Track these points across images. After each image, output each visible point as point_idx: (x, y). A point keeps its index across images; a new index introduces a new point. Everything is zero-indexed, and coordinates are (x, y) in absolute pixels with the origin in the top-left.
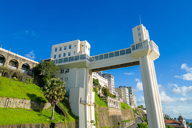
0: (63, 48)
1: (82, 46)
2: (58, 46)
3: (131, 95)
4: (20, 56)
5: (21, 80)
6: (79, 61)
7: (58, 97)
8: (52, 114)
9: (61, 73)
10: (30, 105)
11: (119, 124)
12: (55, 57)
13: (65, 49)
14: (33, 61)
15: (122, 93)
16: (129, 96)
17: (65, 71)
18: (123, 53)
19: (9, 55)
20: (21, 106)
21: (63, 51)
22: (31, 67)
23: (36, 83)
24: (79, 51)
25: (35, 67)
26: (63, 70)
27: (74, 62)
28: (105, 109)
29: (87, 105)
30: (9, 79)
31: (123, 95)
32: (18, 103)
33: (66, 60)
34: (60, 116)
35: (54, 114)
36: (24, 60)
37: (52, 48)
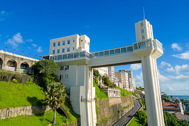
0: (61, 43)
1: (81, 41)
2: (56, 40)
3: (130, 79)
4: (17, 56)
5: (21, 82)
6: (79, 58)
7: (58, 103)
8: (54, 118)
9: (61, 70)
10: (31, 111)
11: (119, 112)
12: (54, 52)
13: (64, 44)
14: (32, 59)
15: (122, 77)
16: (129, 79)
17: (65, 67)
18: (124, 50)
19: (6, 56)
20: (23, 113)
21: (62, 47)
22: (30, 65)
23: (36, 82)
24: (78, 46)
25: (34, 65)
26: (63, 67)
27: (73, 59)
28: (106, 101)
29: (88, 102)
30: (9, 83)
31: (122, 79)
32: (19, 111)
33: (65, 57)
34: (62, 117)
35: (56, 115)
36: (22, 59)
37: (50, 43)
